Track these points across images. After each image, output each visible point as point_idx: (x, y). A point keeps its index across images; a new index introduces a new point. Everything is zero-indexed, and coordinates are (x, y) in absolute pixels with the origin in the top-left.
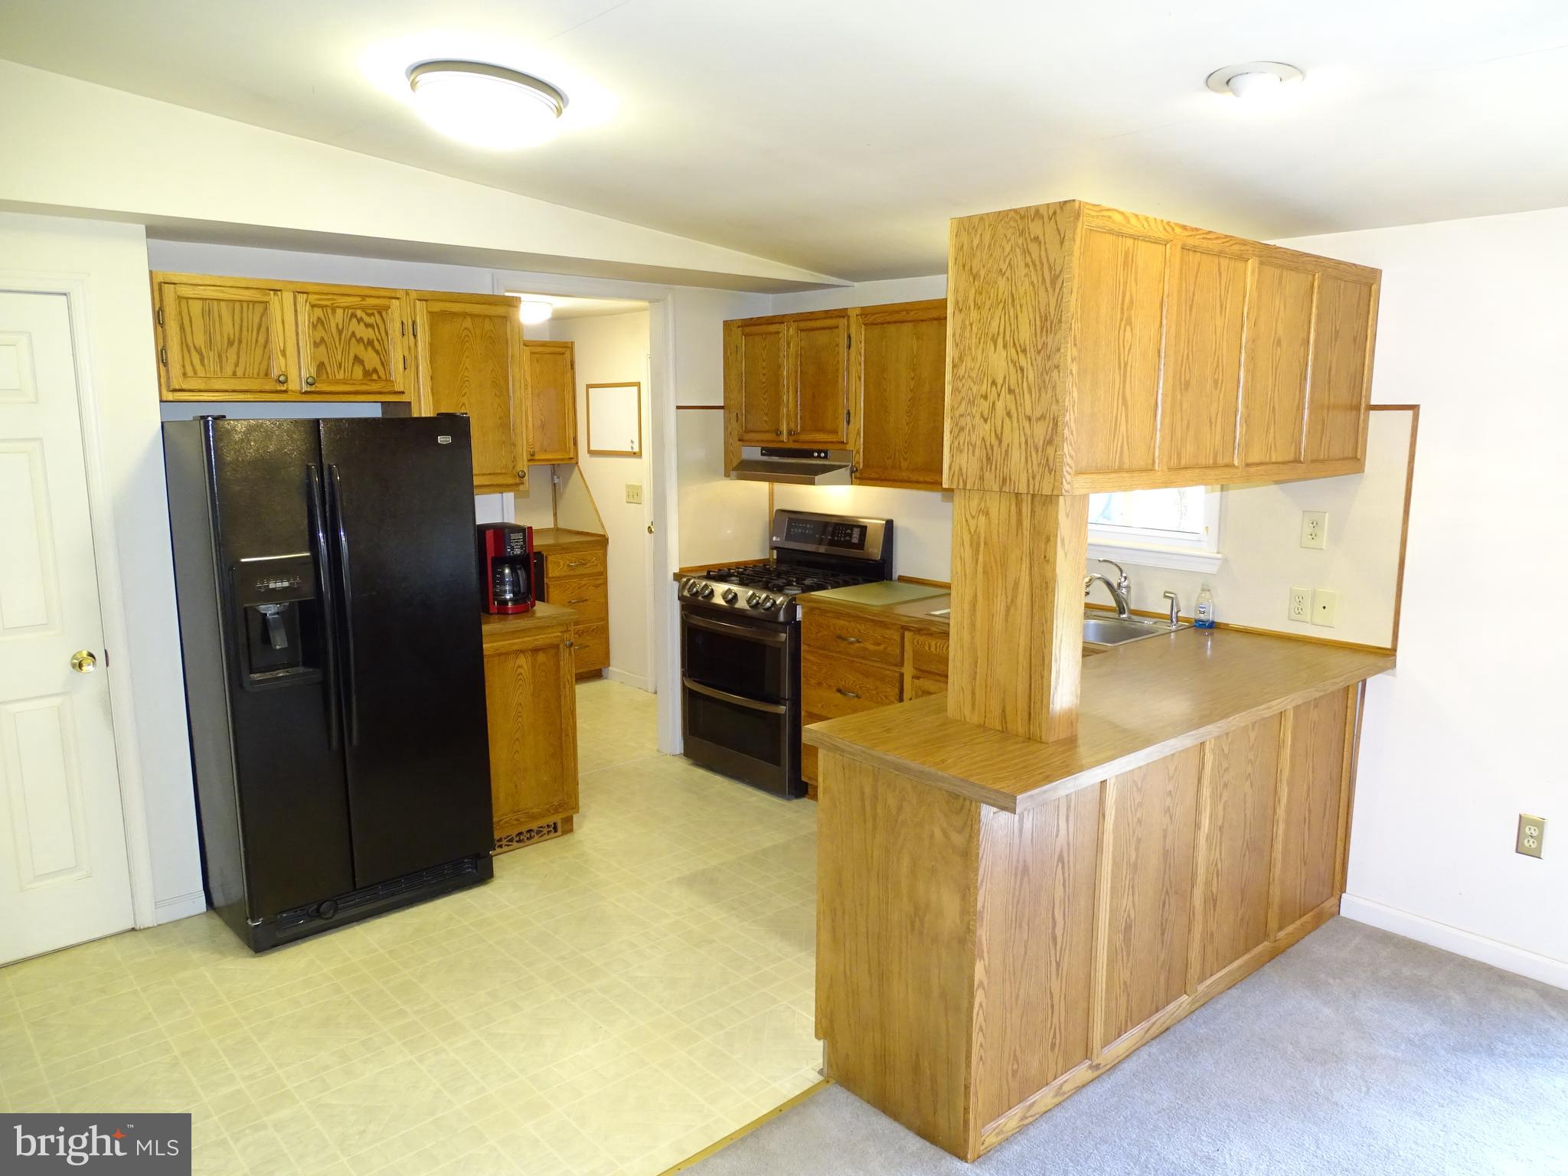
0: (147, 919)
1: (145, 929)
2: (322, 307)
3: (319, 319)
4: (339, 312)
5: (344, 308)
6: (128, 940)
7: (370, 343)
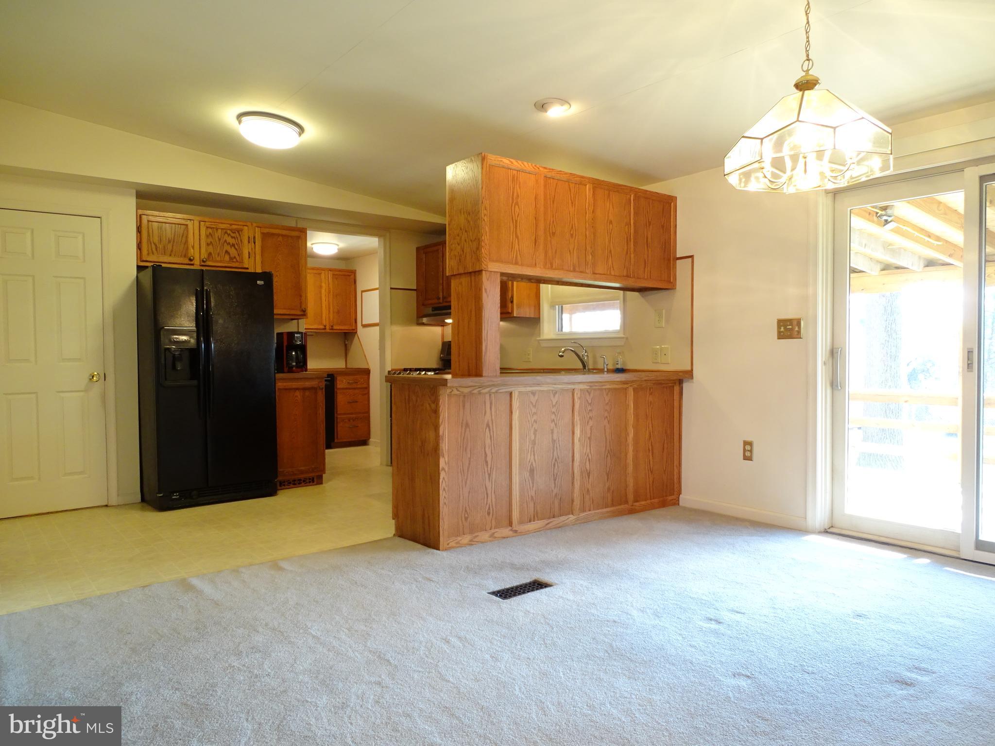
0: (114, 501)
1: (112, 506)
2: (211, 228)
3: (210, 233)
4: (220, 231)
5: (222, 229)
6: (104, 510)
7: (233, 245)
